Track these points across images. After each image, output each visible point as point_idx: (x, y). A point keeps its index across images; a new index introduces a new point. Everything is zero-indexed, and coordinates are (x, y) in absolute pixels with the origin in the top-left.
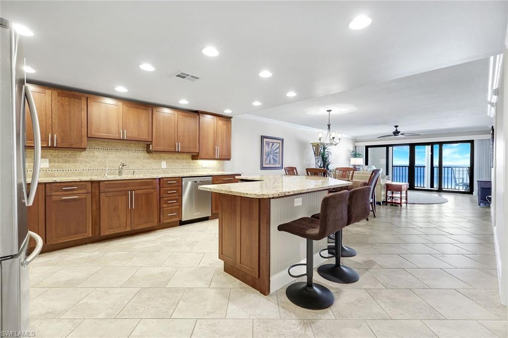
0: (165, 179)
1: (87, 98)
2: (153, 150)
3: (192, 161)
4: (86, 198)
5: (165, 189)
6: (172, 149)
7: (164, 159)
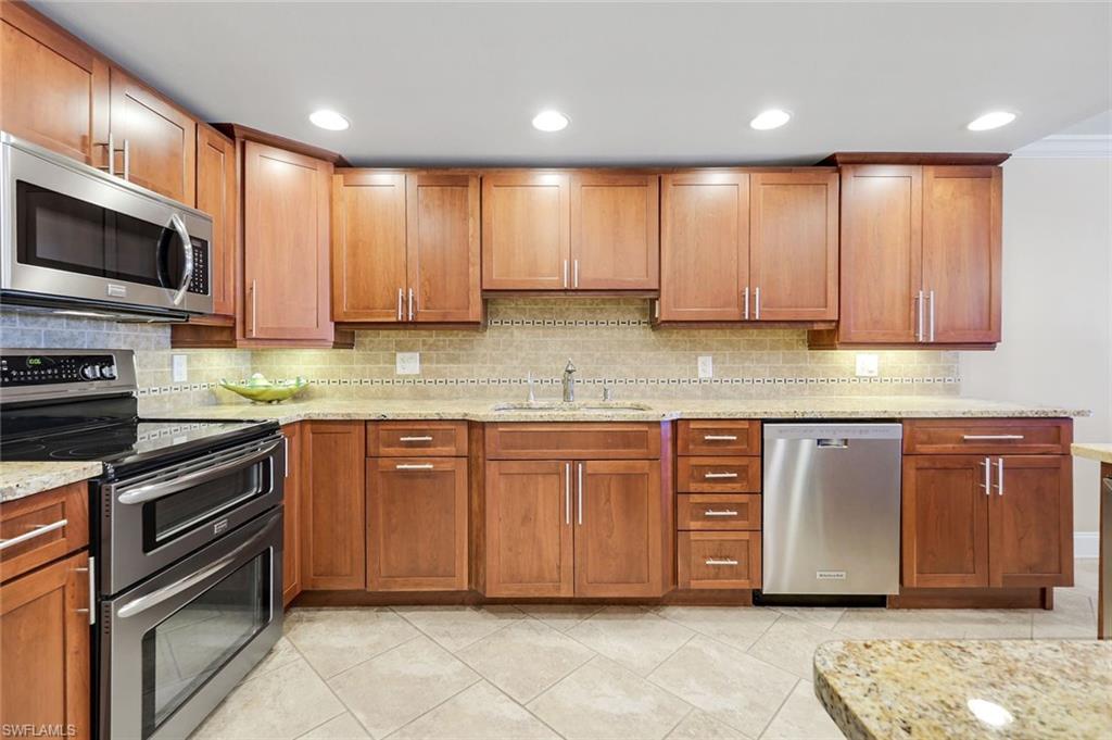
0: (692, 425)
1: (481, 179)
2: (663, 319)
3: (808, 352)
4: (454, 471)
5: (694, 461)
6: (731, 313)
7: (707, 348)
